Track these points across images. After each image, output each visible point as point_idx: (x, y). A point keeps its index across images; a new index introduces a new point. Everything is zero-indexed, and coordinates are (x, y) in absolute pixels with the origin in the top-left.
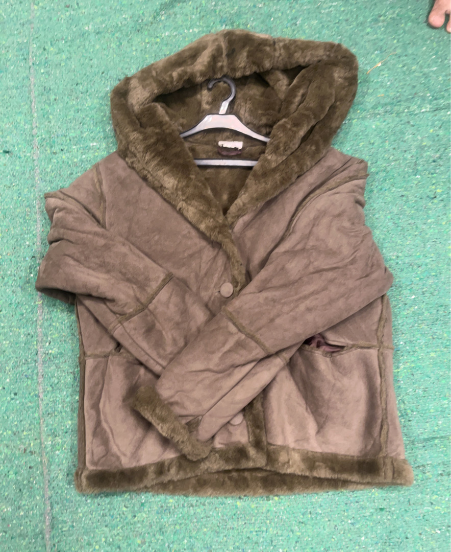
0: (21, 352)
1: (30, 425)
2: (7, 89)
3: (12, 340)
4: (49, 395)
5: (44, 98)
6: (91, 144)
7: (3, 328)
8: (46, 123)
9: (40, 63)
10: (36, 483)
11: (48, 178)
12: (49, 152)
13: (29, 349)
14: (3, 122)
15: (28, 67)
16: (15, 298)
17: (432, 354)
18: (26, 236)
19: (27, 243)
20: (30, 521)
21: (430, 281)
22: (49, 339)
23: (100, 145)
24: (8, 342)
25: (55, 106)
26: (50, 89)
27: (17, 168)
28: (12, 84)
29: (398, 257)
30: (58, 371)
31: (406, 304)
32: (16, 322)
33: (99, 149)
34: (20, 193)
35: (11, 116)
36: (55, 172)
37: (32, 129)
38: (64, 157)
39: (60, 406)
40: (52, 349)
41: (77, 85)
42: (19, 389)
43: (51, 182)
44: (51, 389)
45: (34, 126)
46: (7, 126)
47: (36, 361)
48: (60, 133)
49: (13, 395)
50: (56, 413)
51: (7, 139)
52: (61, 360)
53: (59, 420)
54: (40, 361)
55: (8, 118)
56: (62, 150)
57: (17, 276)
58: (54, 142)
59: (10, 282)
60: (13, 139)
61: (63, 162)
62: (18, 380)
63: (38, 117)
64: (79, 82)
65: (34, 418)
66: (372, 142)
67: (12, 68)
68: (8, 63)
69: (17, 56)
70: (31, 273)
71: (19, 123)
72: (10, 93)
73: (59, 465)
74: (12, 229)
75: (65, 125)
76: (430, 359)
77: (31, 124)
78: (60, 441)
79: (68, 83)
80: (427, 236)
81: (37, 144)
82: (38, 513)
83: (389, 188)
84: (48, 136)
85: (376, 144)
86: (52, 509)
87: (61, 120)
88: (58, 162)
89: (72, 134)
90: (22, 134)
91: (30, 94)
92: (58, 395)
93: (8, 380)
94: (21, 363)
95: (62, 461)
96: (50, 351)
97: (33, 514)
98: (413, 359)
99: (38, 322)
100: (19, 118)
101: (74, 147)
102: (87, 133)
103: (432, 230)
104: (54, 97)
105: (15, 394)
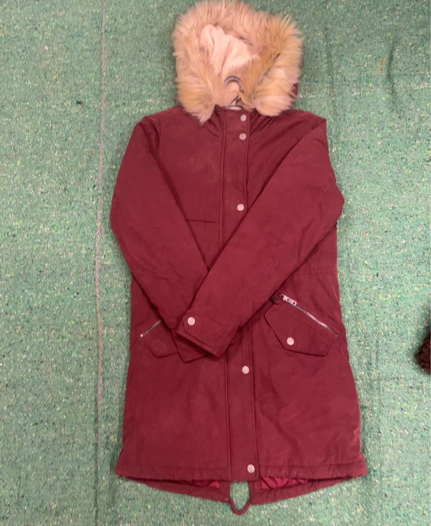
0: (83, 262)
1: (89, 318)
2: (83, 50)
3: (76, 252)
4: (105, 296)
5: (112, 61)
6: (148, 101)
7: (69, 242)
8: (113, 81)
9: (111, 31)
10: (93, 362)
11: (111, 126)
12: (113, 105)
13: (89, 260)
14: (77, 78)
15: (100, 33)
16: (80, 219)
17: (416, 289)
18: (90, 171)
19: (91, 177)
20: (87, 391)
21: (419, 229)
22: (104, 253)
23: (155, 102)
24: (72, 254)
25: (121, 67)
26: (118, 53)
27: (87, 116)
28: (86, 47)
29: (393, 208)
30: (111, 278)
31: (397, 247)
32: (79, 238)
33: (154, 105)
34: (88, 137)
35: (84, 74)
36: (117, 121)
37: (101, 85)
38: (125, 109)
39: (113, 305)
40: (107, 261)
41: (140, 51)
42: (81, 290)
43: (113, 129)
44: (105, 291)
45: (103, 83)
46: (80, 81)
47: (94, 270)
48: (123, 90)
49: (75, 294)
50: (110, 310)
51: (80, 92)
52: (114, 270)
53: (112, 315)
54: (97, 269)
55: (81, 75)
56: (124, 104)
57: (82, 202)
58: (118, 97)
59: (77, 207)
60: (84, 92)
61: (124, 113)
62: (80, 283)
63: (107, 76)
64: (142, 49)
65: (93, 313)
66: (381, 112)
67: (87, 34)
68: (84, 30)
69: (91, 24)
70: (93, 200)
71: (91, 80)
72: (84, 54)
73: (111, 350)
74: (79, 164)
75: (128, 84)
76: (414, 292)
77: (100, 82)
78: (113, 331)
79: (133, 49)
80: (420, 192)
81: (104, 98)
82: (93, 385)
83: (392, 151)
84: (113, 92)
85: (384, 114)
86: (103, 382)
87: (125, 79)
88: (120, 113)
89: (133, 91)
90: (92, 89)
91: (100, 56)
92: (111, 296)
93: (72, 283)
94: (82, 271)
95: (114, 346)
96: (105, 263)
97: (90, 386)
98: (400, 291)
99: (96, 239)
100: (90, 75)
101: (134, 102)
102: (145, 91)
103: (425, 188)
104: (120, 60)
105: (78, 294)
